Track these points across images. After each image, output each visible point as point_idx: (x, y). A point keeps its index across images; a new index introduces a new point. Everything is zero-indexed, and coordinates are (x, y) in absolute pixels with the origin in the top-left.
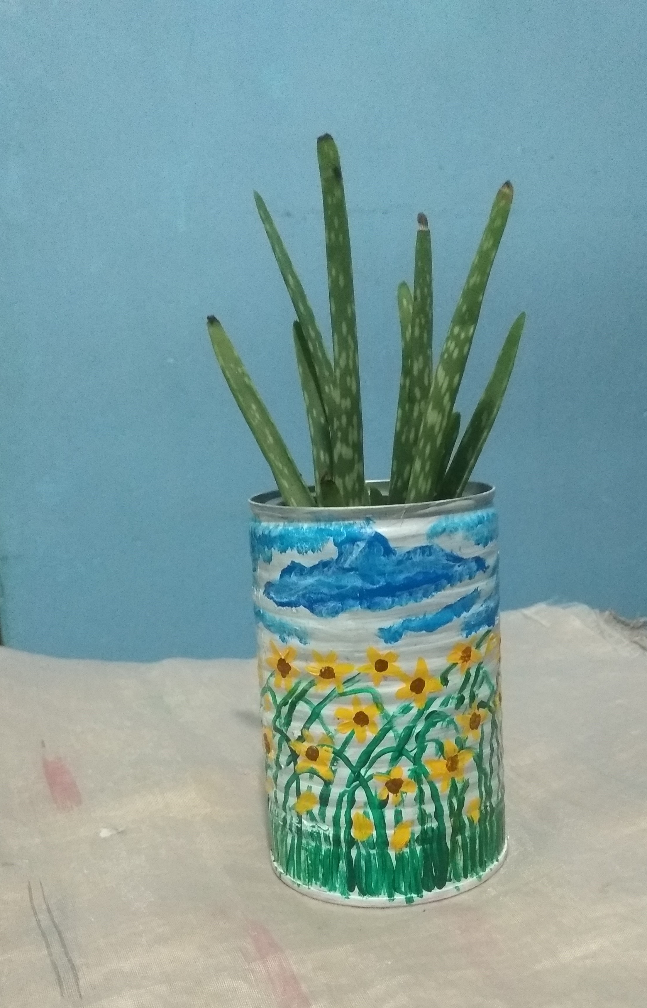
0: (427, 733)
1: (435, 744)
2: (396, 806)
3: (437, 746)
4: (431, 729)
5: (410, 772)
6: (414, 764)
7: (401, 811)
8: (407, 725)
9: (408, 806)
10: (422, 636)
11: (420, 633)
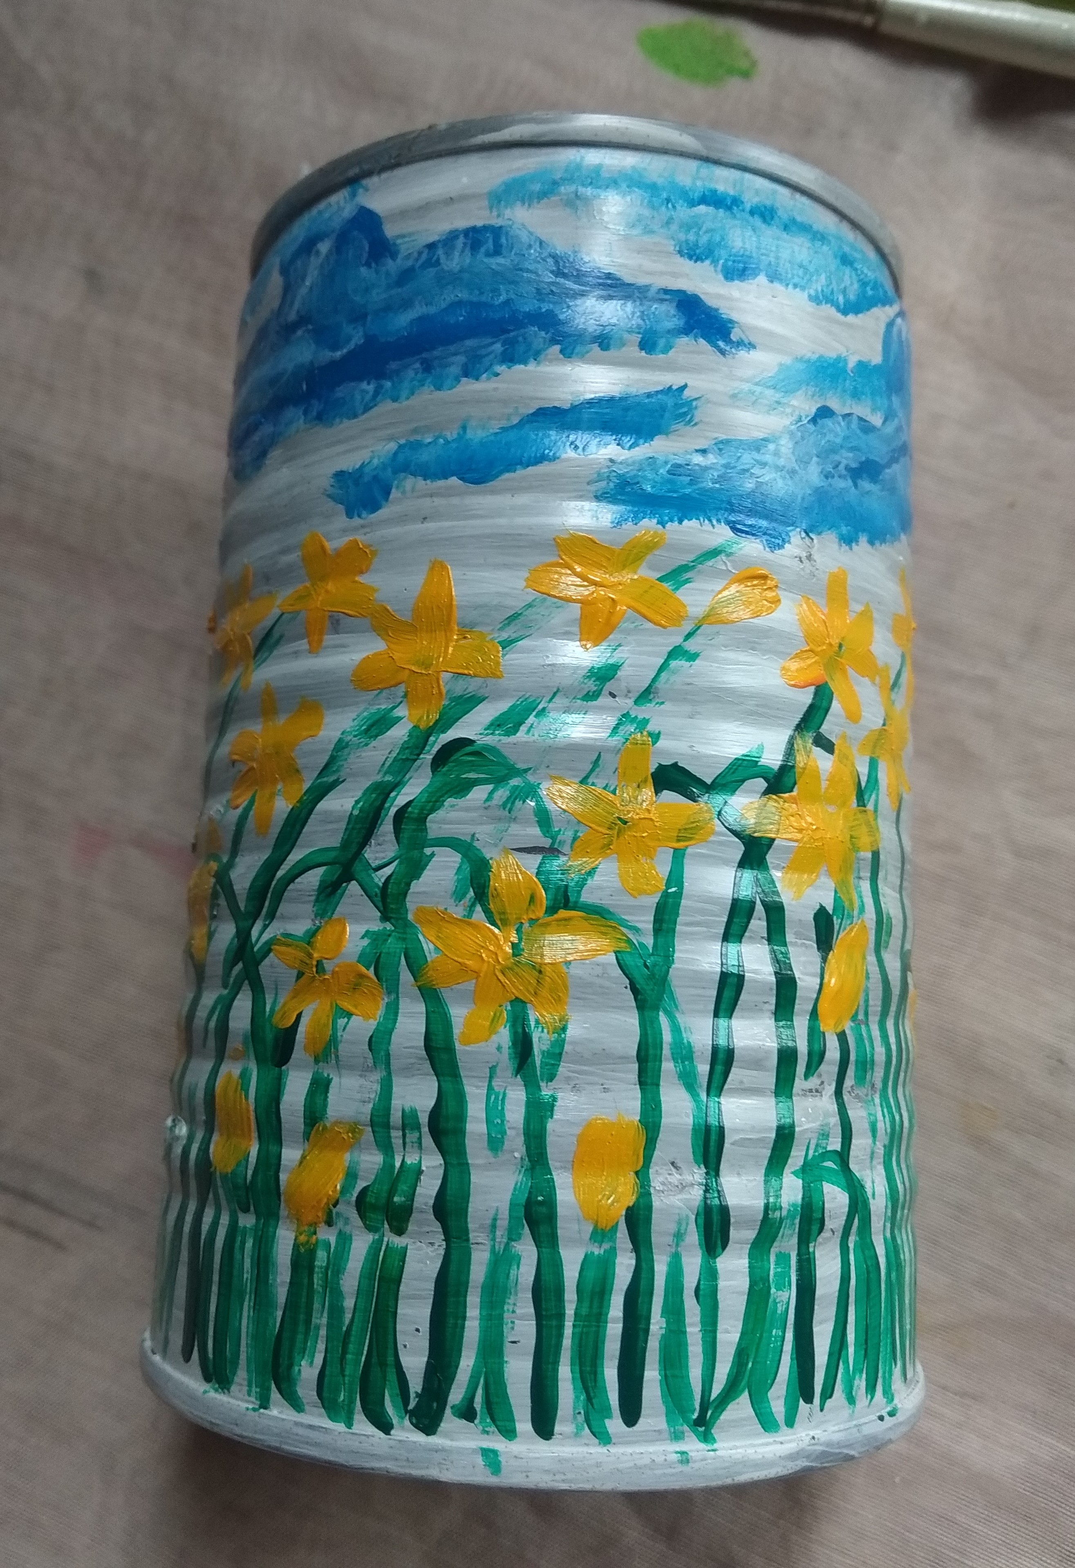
0: (432, 810)
1: (457, 858)
2: (317, 1060)
3: (467, 868)
4: (450, 801)
5: (366, 942)
6: (385, 918)
7: (328, 1082)
8: (378, 778)
9: (351, 1068)
10: (448, 493)
11: (441, 483)
